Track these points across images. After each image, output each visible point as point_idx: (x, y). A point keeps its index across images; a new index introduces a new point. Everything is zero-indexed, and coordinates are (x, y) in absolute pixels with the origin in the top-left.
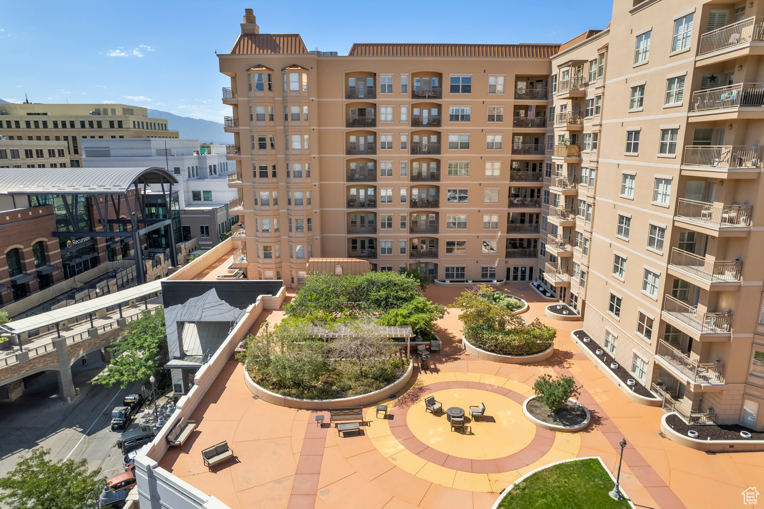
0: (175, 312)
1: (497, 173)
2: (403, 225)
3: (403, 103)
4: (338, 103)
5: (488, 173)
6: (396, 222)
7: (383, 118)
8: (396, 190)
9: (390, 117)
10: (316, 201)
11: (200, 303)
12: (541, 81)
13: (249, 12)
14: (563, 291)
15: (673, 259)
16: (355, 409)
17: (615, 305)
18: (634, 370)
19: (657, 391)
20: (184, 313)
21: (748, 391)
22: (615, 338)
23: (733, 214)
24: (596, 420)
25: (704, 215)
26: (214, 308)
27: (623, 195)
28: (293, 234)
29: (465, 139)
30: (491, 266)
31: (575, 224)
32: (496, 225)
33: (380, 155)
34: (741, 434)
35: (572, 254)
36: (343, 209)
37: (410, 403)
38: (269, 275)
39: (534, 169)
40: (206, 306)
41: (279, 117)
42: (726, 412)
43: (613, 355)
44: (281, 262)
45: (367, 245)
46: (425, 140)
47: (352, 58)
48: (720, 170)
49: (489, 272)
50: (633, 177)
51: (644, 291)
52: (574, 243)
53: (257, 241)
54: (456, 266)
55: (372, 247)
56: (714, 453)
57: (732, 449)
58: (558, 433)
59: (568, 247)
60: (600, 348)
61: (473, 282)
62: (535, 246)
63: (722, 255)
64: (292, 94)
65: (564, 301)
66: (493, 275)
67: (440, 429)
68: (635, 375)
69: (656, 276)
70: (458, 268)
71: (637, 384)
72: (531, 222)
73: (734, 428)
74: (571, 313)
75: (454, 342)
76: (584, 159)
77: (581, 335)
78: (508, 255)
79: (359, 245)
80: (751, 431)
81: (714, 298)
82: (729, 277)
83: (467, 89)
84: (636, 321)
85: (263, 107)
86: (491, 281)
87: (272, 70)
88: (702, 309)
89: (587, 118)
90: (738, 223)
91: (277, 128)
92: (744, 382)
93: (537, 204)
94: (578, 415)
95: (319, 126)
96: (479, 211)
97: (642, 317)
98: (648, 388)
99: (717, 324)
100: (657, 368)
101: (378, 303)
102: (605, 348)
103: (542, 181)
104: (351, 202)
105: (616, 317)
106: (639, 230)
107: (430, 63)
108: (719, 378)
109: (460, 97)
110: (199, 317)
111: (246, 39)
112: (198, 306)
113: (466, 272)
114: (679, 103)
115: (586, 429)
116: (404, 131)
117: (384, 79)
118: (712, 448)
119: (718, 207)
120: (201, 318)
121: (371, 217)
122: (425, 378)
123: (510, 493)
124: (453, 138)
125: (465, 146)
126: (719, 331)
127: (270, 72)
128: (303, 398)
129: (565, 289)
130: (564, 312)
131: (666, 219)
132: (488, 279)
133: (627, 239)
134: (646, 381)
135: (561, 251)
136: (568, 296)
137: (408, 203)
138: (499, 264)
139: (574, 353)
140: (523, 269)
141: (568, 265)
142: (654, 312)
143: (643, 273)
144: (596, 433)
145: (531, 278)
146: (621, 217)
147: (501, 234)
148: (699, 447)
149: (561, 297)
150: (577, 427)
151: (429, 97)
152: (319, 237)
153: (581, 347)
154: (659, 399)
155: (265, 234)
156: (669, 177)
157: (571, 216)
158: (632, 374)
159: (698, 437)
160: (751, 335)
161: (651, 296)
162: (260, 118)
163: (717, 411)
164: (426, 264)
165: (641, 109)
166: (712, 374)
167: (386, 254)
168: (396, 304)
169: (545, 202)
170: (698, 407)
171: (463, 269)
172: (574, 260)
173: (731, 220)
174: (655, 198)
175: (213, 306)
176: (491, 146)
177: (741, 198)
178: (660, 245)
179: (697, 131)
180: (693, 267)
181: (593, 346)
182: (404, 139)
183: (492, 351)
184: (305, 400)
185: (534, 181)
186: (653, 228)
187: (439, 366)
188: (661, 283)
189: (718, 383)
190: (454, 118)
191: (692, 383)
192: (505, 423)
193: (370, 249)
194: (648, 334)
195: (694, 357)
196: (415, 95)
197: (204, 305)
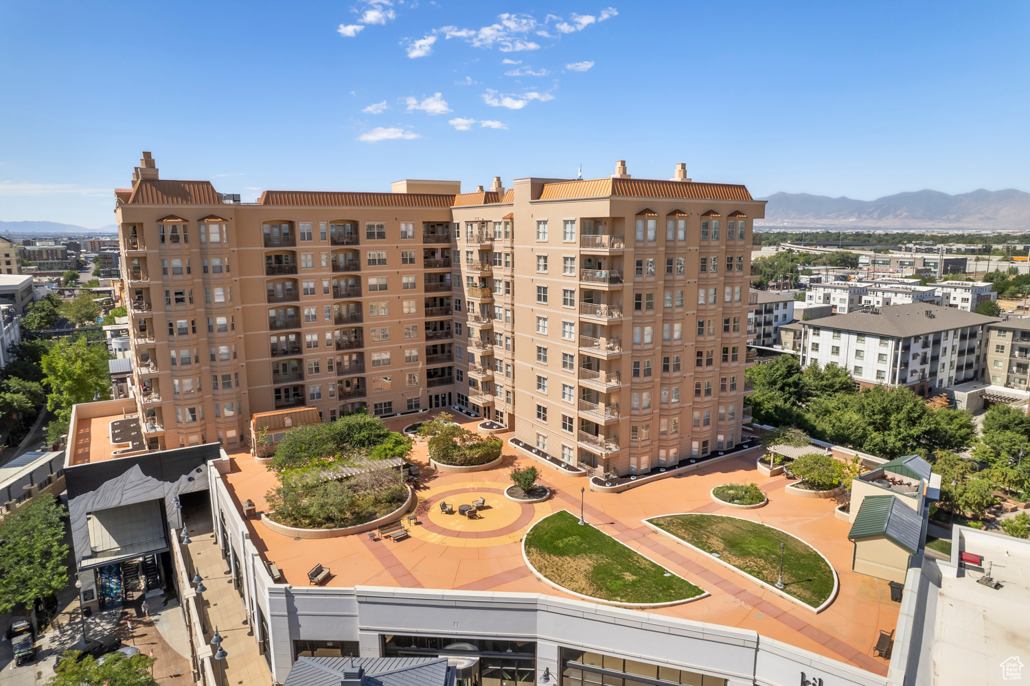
0: (84, 502)
1: (413, 310)
2: (331, 368)
3: (323, 250)
4: (258, 251)
5: (406, 310)
6: (324, 367)
7: (303, 265)
8: (321, 334)
9: (310, 264)
10: (241, 354)
11: (119, 485)
12: (442, 225)
13: (147, 155)
14: (488, 410)
15: (581, 376)
16: (394, 523)
17: (542, 412)
18: (563, 458)
19: (581, 466)
20: (96, 502)
21: (631, 452)
22: (544, 437)
23: (612, 345)
24: (553, 492)
25: (596, 346)
26: (137, 487)
27: (538, 332)
28: (221, 390)
29: (383, 281)
30: (416, 397)
31: (493, 352)
32: (416, 359)
33: (304, 300)
34: (632, 478)
35: (494, 378)
36: (268, 359)
37: (426, 512)
38: (194, 441)
39: (442, 304)
40: (126, 487)
41: (197, 269)
42: (623, 470)
43: (545, 451)
44: (205, 424)
45: (291, 392)
46: (343, 283)
47: (268, 207)
48: (603, 320)
49: (413, 403)
50: (545, 319)
51: (563, 400)
52: (494, 368)
53: (175, 405)
54: (383, 401)
55: (297, 395)
56: (621, 492)
57: (629, 488)
58: (534, 504)
59: (489, 372)
60: (534, 448)
61: (402, 414)
62: (450, 374)
63: (608, 372)
64: (212, 246)
65: (489, 418)
66: (417, 406)
67: (457, 521)
68: (565, 460)
69: (571, 388)
70: (385, 404)
71: (568, 465)
72: (443, 352)
73: (627, 476)
74: (499, 427)
75: (424, 466)
76: (496, 299)
77: (517, 442)
78: (430, 385)
79: (283, 394)
80: (636, 476)
81: (607, 398)
82: (614, 383)
83: (381, 235)
84: (561, 422)
85: (180, 260)
86: (417, 411)
87: (188, 221)
88: (602, 405)
89: (495, 266)
90: (614, 350)
91: (195, 280)
92: (628, 446)
93: (448, 335)
94: (541, 492)
95: (240, 275)
96: (401, 347)
97: (564, 417)
98: (576, 466)
99: (612, 414)
100: (580, 450)
101: (361, 443)
102: (538, 448)
103: (452, 314)
104: (275, 351)
105: (544, 422)
106: (555, 358)
107: (347, 212)
108: (616, 447)
109: (376, 243)
110: (118, 501)
111: (148, 185)
112: (116, 489)
113: (393, 406)
114: (573, 274)
115: (550, 498)
116: (325, 277)
117: (302, 227)
118: (619, 490)
119: (603, 340)
120: (120, 502)
121: (295, 364)
122: (421, 494)
123: (527, 538)
124: (373, 281)
125: (384, 288)
126: (613, 417)
127: (185, 223)
128: (347, 526)
129: (489, 408)
130: (494, 427)
131: (574, 349)
132: (414, 410)
133: (546, 364)
134: (573, 462)
135: (484, 376)
136: (492, 414)
137: (334, 346)
138: (422, 392)
139: (517, 455)
140: (443, 396)
141: (489, 386)
142: (574, 413)
143: (561, 387)
144: (556, 499)
145: (450, 404)
146: (539, 349)
147: (422, 366)
148: (613, 491)
149: (485, 415)
150: (544, 497)
151: (348, 243)
152: (246, 392)
153: (520, 450)
154: (584, 471)
155: (187, 396)
156: (573, 322)
157: (489, 346)
158: (562, 460)
159: (611, 486)
160: (628, 417)
161: (569, 402)
162: (177, 272)
163: (617, 468)
164: (353, 404)
165: (546, 272)
166: (612, 446)
167: (316, 400)
168: (378, 441)
169: (457, 333)
170: (607, 469)
171: (390, 403)
172: (495, 382)
173: (611, 349)
174: (564, 335)
175: (138, 485)
176: (406, 286)
177: (614, 334)
178: (572, 366)
179: (585, 293)
180: (595, 379)
181: (529, 448)
182: (325, 284)
183: (462, 465)
184: (349, 527)
185: (442, 314)
186: (565, 355)
187: (426, 484)
188: (575, 392)
189: (616, 450)
190: (372, 262)
191: (604, 453)
192: (497, 507)
193: (296, 397)
194: (571, 429)
195: (601, 437)
196: (334, 242)
197: (125, 485)
